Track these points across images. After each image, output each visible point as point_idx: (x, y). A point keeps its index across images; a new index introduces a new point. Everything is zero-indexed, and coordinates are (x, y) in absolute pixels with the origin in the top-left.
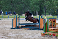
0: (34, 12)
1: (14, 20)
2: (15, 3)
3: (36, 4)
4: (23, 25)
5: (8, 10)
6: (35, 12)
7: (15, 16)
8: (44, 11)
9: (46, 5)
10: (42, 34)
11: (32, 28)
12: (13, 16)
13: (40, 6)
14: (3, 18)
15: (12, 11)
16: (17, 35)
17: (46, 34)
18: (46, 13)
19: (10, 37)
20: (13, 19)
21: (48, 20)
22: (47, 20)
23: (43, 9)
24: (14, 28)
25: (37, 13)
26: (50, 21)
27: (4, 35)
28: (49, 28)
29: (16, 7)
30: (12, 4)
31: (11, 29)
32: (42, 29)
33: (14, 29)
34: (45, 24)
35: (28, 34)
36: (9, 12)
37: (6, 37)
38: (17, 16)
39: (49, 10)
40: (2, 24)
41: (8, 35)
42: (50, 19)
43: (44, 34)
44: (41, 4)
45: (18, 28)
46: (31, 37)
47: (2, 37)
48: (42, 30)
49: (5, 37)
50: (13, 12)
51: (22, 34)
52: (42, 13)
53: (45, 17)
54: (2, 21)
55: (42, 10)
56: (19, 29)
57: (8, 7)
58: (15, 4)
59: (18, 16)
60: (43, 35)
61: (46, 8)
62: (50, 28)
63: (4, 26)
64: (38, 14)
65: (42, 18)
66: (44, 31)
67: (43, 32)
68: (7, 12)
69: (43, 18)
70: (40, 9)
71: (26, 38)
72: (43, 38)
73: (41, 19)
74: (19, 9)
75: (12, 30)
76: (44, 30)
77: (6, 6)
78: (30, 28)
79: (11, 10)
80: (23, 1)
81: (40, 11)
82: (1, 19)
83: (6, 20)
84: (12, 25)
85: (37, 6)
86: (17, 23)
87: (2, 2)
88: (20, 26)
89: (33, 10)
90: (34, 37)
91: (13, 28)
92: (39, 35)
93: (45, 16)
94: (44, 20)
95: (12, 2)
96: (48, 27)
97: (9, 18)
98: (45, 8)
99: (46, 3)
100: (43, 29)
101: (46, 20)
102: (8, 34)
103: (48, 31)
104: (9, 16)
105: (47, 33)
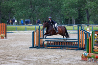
0: (68, 20)
1: (36, 33)
2: (37, 5)
3: (72, 6)
4: (50, 41)
5: (25, 17)
6: (71, 20)
7: (38, 27)
8: (86, 18)
9: (89, 9)
10: (82, 57)
11: (65, 47)
12: (34, 27)
13: (79, 11)
14: (16, 29)
15: (32, 18)
16: (41, 58)
17: (90, 57)
18: (90, 22)
19: (29, 62)
20: (33, 32)
21: (93, 33)
22: (91, 33)
23: (84, 14)
24: (35, 47)
25: (74, 21)
26: (96, 35)
27: (19, 58)
28: (94, 47)
29: (39, 11)
30: (31, 7)
31: (30, 48)
32: (83, 49)
33: (35, 49)
34: (88, 40)
35: (58, 57)
36: (26, 20)
37: (22, 62)
38: (40, 27)
39: (95, 16)
40: (16, 40)
41: (26, 59)
42: (96, 31)
43: (86, 57)
44: (81, 6)
45: (42, 46)
46: (64, 61)
47: (15, 61)
48: (82, 51)
49: (20, 61)
50: (34, 20)
51: (48, 57)
52: (82, 21)
53: (87, 29)
54: (15, 35)
55: (82, 17)
56: (44, 48)
57: (24, 12)
58: (36, 8)
59: (42, 27)
60: (84, 58)
61: (90, 13)
62: (96, 47)
63: (18, 43)
64: (76, 24)
65: (82, 29)
66: (86, 52)
67: (84, 53)
68: (24, 21)
69: (84, 31)
70: (79, 15)
71: (56, 63)
72: (84, 63)
73: (80, 32)
74: (43, 16)
75: (33, 49)
76: (87, 49)
77: (22, 10)
78: (62, 47)
79: (30, 17)
80: (50, 2)
81: (79, 18)
82: (14, 32)
83: (21, 33)
84: (32, 42)
85: (75, 11)
86: (39, 39)
87: (15, 3)
88: (45, 43)
89: (68, 17)
90: (69, 62)
91: (33, 47)
92: (77, 59)
93: (88, 26)
94: (86, 33)
95: (31, 4)
96: (92, 46)
97: (26, 29)
98: (87, 12)
99: (90, 4)
100: (85, 48)
101: (89, 34)
102: (24, 56)
103: (93, 52)
104: (27, 27)
105: (92, 55)
